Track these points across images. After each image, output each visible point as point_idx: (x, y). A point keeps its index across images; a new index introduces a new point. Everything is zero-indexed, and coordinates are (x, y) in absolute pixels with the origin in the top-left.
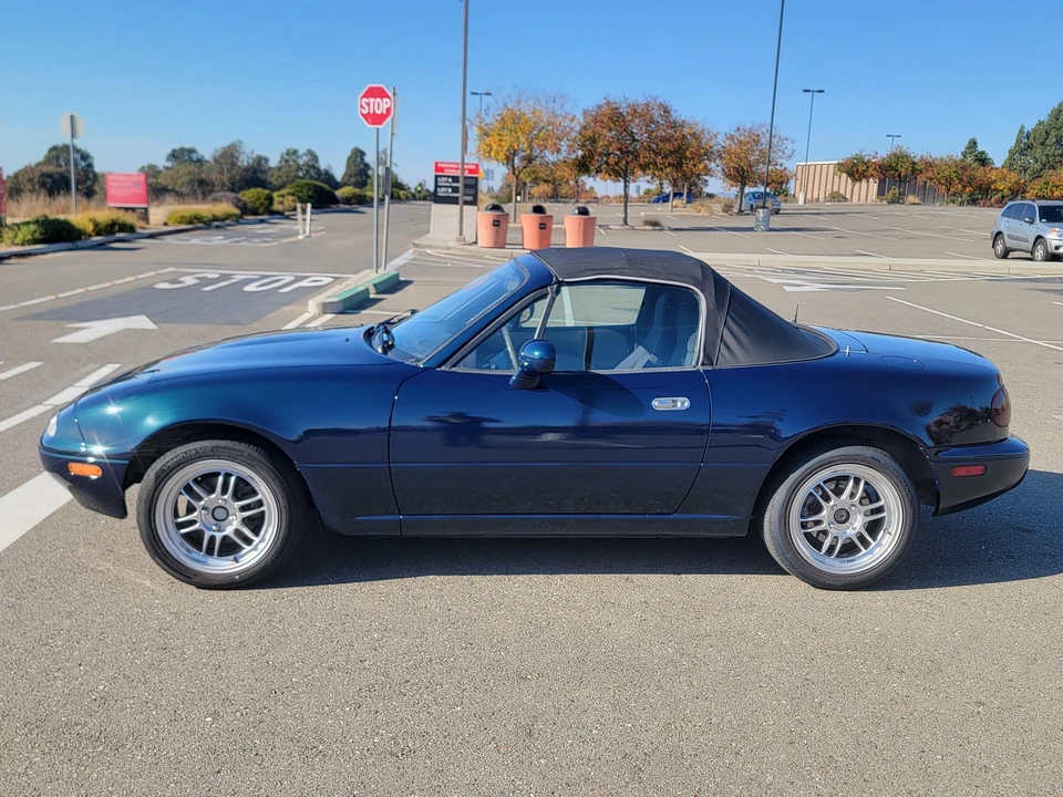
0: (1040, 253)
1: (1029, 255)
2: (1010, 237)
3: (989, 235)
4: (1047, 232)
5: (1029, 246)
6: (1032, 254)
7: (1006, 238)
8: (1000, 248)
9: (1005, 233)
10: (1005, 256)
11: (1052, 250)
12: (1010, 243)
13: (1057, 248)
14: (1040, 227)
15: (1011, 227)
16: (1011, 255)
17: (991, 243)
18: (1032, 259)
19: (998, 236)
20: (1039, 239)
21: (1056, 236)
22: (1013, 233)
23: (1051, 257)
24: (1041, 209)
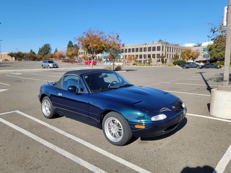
0: (49, 67)
3: (41, 65)
5: (47, 66)
8: (43, 67)
9: (44, 65)
10: (44, 68)
12: (45, 66)
14: (48, 64)
15: (44, 64)
16: (45, 68)
17: (42, 66)
18: (48, 68)
19: (42, 65)
20: (48, 66)
21: (51, 65)
22: (45, 65)
23: (51, 68)
24: (48, 61)
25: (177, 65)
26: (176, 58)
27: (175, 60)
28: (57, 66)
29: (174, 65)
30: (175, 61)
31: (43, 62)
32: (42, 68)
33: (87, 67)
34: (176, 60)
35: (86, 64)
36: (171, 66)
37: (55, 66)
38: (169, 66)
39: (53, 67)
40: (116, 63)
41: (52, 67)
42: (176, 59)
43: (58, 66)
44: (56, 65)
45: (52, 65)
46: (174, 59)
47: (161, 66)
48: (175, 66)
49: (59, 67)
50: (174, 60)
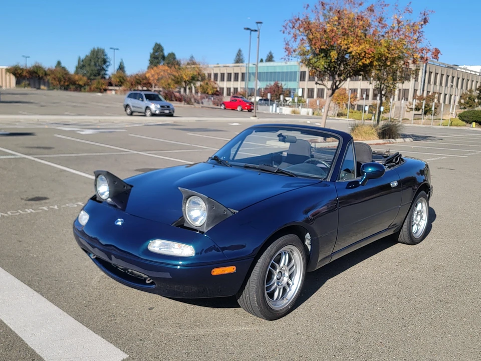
0: (148, 113)
1: (143, 114)
2: (133, 106)
3: (123, 106)
4: (151, 105)
5: (143, 110)
6: (145, 113)
7: (131, 107)
8: (129, 111)
9: (131, 105)
10: (131, 114)
11: (153, 112)
12: (133, 109)
13: (155, 111)
14: (146, 102)
15: (132, 102)
16: (134, 114)
17: (124, 109)
18: (145, 116)
19: (127, 106)
20: (147, 108)
21: (154, 107)
23: (153, 115)
24: (146, 95)
25: (474, 124)
26: (468, 103)
27: (465, 108)
28: (171, 111)
29: (464, 123)
30: (465, 112)
31: (130, 96)
32: (125, 113)
33: (249, 117)
34: (470, 109)
35: (225, 109)
36: (456, 125)
37: (167, 112)
38: (451, 125)
39: (162, 115)
40: (300, 107)
41: (157, 112)
42: (467, 105)
43: (174, 112)
44: (168, 107)
45: (159, 106)
46: (462, 107)
47: (423, 124)
48: (468, 125)
49: (174, 115)
50: (461, 109)
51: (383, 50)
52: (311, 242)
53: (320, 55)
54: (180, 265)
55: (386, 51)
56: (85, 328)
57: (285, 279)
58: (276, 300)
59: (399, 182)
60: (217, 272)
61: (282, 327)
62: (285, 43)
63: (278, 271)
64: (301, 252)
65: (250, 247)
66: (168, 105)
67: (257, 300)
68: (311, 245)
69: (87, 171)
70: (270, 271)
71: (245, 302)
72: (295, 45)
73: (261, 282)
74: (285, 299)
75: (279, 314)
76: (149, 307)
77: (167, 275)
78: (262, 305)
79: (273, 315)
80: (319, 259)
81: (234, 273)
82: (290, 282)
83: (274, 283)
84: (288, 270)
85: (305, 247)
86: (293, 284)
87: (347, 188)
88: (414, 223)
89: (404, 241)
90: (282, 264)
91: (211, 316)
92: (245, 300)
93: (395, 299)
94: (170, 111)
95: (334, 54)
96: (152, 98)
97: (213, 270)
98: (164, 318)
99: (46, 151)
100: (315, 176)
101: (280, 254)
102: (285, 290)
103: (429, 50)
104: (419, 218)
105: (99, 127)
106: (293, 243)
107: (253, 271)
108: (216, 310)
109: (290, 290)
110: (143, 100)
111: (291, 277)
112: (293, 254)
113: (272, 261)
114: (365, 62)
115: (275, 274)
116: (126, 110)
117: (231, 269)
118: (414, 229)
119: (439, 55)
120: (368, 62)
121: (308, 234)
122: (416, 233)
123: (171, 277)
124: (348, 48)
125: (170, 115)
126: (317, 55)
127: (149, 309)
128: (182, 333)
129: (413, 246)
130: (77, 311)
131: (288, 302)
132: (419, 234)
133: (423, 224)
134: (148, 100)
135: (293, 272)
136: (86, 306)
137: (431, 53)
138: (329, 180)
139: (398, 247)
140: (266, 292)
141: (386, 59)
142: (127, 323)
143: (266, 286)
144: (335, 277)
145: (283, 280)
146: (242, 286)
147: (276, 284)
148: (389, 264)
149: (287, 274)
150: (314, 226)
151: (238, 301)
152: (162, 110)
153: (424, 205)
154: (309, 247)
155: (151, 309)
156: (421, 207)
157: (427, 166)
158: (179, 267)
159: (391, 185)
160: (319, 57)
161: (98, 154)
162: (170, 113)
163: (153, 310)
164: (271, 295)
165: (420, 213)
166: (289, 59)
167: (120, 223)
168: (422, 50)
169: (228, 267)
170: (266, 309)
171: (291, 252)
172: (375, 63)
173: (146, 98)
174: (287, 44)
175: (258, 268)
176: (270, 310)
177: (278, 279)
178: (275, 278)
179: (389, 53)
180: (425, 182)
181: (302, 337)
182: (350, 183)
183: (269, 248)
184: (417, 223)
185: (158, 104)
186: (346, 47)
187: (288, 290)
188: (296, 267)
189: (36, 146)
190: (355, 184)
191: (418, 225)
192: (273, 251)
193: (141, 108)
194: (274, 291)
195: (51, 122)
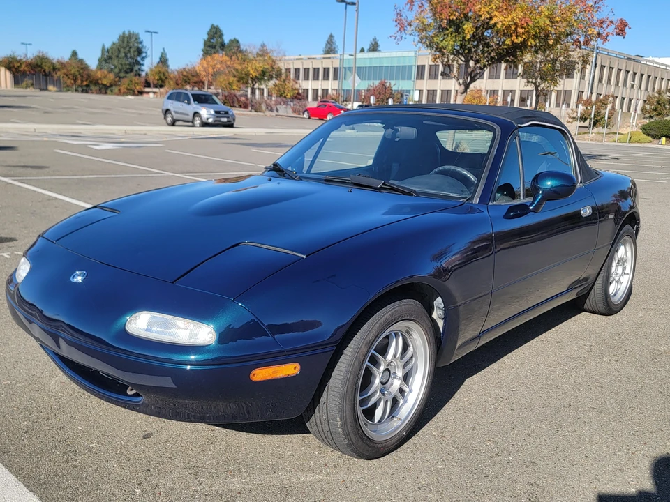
0: (197, 122)
1: (190, 124)
2: (176, 112)
3: (161, 112)
4: (201, 110)
5: (190, 118)
6: (193, 122)
7: (173, 113)
8: (169, 119)
9: (172, 109)
10: (173, 124)
11: (205, 120)
12: (176, 116)
13: (208, 119)
14: (194, 106)
15: (174, 106)
16: (177, 123)
17: (163, 116)
18: (193, 126)
19: (167, 112)
20: (196, 114)
21: (206, 112)
22: (176, 110)
23: (205, 124)
24: (193, 95)
25: (664, 139)
26: (655, 110)
27: (651, 117)
28: (231, 119)
29: (650, 138)
30: (650, 123)
31: (169, 98)
32: (165, 121)
34: (657, 118)
36: (638, 142)
37: (225, 120)
38: (630, 142)
39: (216, 124)
41: (210, 120)
42: (655, 113)
43: (234, 120)
44: (226, 113)
45: (212, 112)
46: (647, 115)
47: (591, 140)
48: (657, 141)
49: (235, 126)
50: (644, 118)
51: (543, 21)
52: (444, 314)
53: (448, 30)
54: (191, 364)
55: (548, 22)
56: (12, 478)
57: (397, 384)
58: (379, 421)
59: (593, 209)
60: (261, 374)
61: (390, 473)
62: (395, 12)
63: (382, 368)
64: (426, 332)
65: (329, 324)
66: (226, 110)
67: (343, 426)
68: (445, 319)
69: (90, 199)
70: (367, 369)
71: (320, 429)
72: (410, 15)
73: (350, 392)
74: (394, 419)
75: (384, 448)
76: (145, 433)
77: (167, 382)
78: (352, 435)
79: (372, 450)
80: (459, 343)
81: (297, 375)
82: (406, 389)
83: (376, 392)
84: (401, 367)
85: (433, 322)
86: (411, 391)
87: (507, 216)
88: (611, 279)
89: (595, 309)
90: (390, 356)
91: (258, 451)
92: (319, 425)
93: (594, 414)
94: (229, 119)
95: (468, 28)
96: (202, 99)
97: (253, 372)
98: (168, 455)
99: (35, 171)
100: (451, 195)
101: (387, 337)
102: (395, 402)
103: (611, 22)
104: (620, 269)
105: (123, 140)
106: (411, 316)
107: (335, 371)
108: (268, 438)
109: (406, 402)
110: (189, 103)
111: (406, 378)
112: (411, 336)
113: (372, 351)
114: (516, 41)
115: (377, 374)
116: (165, 118)
117: (290, 370)
118: (612, 289)
119: (627, 30)
120: (519, 40)
121: (439, 299)
122: (615, 295)
123: (174, 386)
124: (491, 19)
125: (230, 125)
126: (444, 29)
127: (144, 437)
128: (198, 489)
129: (609, 317)
130: (7, 441)
131: (401, 425)
132: (619, 297)
133: (626, 280)
134: (196, 102)
135: (412, 368)
136: (25, 432)
137: (614, 26)
138: (476, 200)
139: (583, 319)
140: (360, 409)
141: (547, 36)
142: (95, 467)
143: (359, 398)
144: (482, 372)
145: (392, 384)
146: (313, 398)
147: (378, 394)
148: (574, 349)
149: (400, 374)
150: (451, 284)
151: (307, 424)
152: (217, 117)
153: (628, 249)
154: (441, 324)
155: (147, 436)
156: (623, 252)
157: (634, 184)
158: (189, 367)
159: (582, 212)
160: (447, 32)
161: (113, 176)
162: (228, 121)
163: (151, 439)
164: (370, 413)
165: (621, 262)
166: (401, 37)
167: (79, 279)
168: (602, 22)
169: (283, 365)
170: (360, 443)
171: (408, 332)
172: (531, 42)
173: (194, 101)
174: (399, 14)
175: (345, 365)
176: (368, 442)
177: (383, 383)
178: (377, 381)
179: (552, 26)
180: (632, 210)
181: (430, 496)
182: (512, 208)
183: (365, 326)
184: (617, 278)
185: (211, 108)
186: (488, 16)
187: (402, 401)
188: (417, 360)
189: (23, 164)
190: (522, 210)
191: (618, 281)
192: (374, 332)
193: (188, 115)
194: (375, 406)
195: (55, 133)
